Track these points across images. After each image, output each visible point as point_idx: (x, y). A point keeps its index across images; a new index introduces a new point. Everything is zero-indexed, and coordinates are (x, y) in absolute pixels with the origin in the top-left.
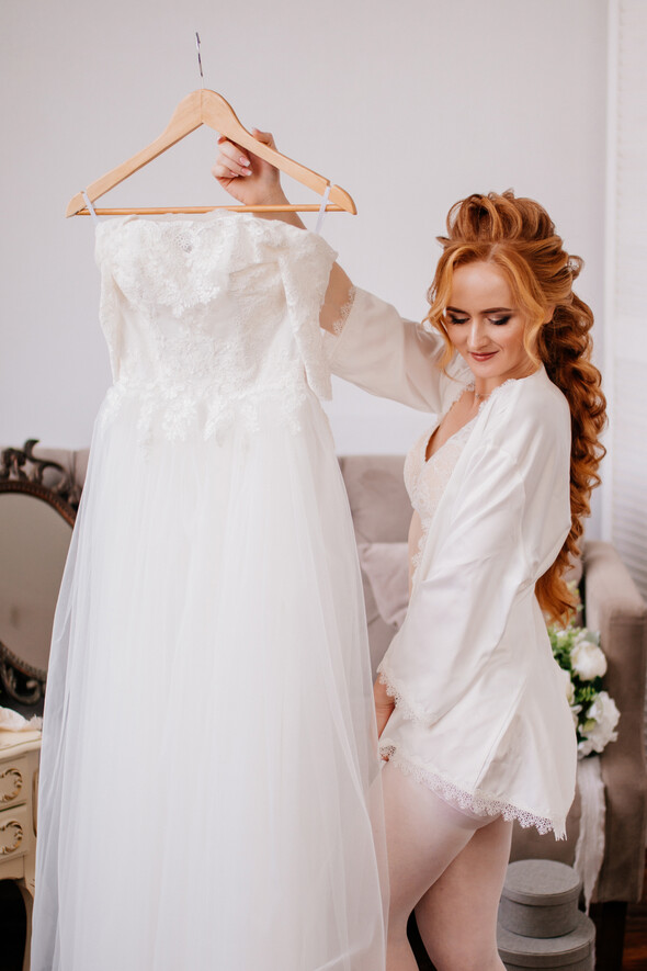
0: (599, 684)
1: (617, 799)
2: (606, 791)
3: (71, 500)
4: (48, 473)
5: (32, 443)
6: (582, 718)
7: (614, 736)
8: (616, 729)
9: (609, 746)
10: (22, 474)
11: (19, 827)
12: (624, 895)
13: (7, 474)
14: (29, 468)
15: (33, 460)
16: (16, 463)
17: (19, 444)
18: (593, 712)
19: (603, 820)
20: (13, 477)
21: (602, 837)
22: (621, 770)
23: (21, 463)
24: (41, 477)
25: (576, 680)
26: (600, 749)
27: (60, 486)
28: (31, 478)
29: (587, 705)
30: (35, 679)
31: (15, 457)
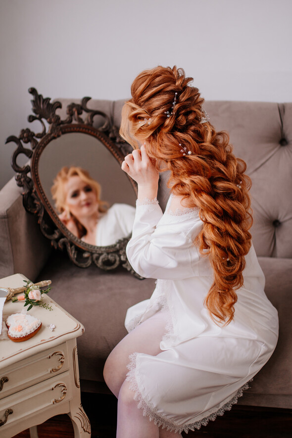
3: (111, 135)
4: (97, 118)
5: (87, 99)
10: (80, 120)
13: (71, 121)
14: (84, 116)
15: (87, 111)
16: (76, 113)
20: (74, 122)
23: (80, 113)
24: (92, 122)
27: (104, 127)
28: (86, 122)
30: (88, 252)
31: (77, 108)
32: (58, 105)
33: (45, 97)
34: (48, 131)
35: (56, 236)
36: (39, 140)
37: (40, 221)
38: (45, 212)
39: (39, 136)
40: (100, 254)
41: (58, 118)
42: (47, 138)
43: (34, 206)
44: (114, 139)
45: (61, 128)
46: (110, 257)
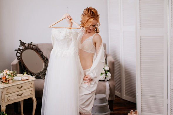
0: (108, 71)
1: (111, 86)
2: (109, 85)
4: (34, 46)
5: (32, 43)
6: (106, 75)
7: (110, 78)
9: (110, 79)
10: (30, 47)
11: (32, 90)
12: (113, 99)
13: (28, 47)
14: (31, 46)
15: (32, 45)
17: (30, 43)
19: (109, 89)
20: (29, 47)
21: (109, 91)
22: (112, 82)
23: (30, 45)
25: (105, 70)
26: (109, 80)
27: (36, 48)
30: (33, 74)
31: (29, 44)
32: (26, 44)
33: (23, 42)
34: (24, 49)
35: (26, 70)
36: (22, 51)
37: (22, 67)
38: (24, 65)
39: (22, 50)
40: (36, 74)
41: (26, 46)
42: (23, 50)
43: (21, 64)
44: (38, 51)
45: (26, 48)
46: (38, 75)
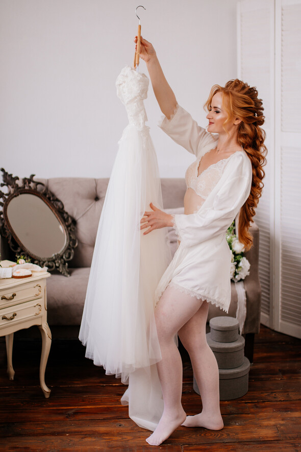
0: (243, 255)
1: (250, 296)
2: (246, 292)
3: (47, 196)
4: (39, 186)
5: (33, 176)
6: (237, 267)
7: (248, 273)
8: (249, 271)
9: (247, 277)
10: (30, 187)
11: (40, 306)
12: (254, 331)
13: (24, 187)
14: (32, 185)
15: (34, 182)
16: (27, 183)
17: (28, 177)
18: (241, 264)
19: (245, 303)
20: (26, 188)
21: (245, 309)
22: (251, 285)
23: (29, 183)
24: (36, 188)
25: (234, 253)
26: (243, 278)
27: (43, 191)
28: (33, 188)
29: (238, 262)
30: (37, 260)
31: (27, 181)
32: (17, 178)
33: (9, 173)
34: (12, 192)
35: (19, 250)
36: (7, 197)
37: (9, 242)
38: (12, 237)
39: (6, 195)
40: (44, 262)
41: (17, 185)
42: (11, 196)
43: (5, 233)
44: (49, 198)
45: (19, 191)
46: (50, 264)
